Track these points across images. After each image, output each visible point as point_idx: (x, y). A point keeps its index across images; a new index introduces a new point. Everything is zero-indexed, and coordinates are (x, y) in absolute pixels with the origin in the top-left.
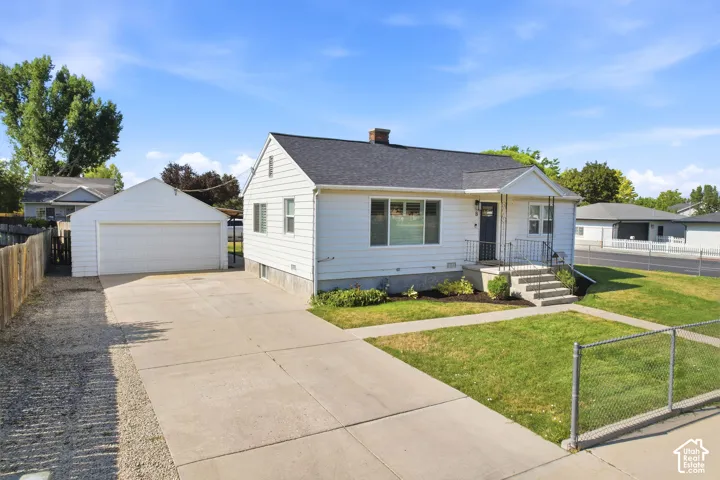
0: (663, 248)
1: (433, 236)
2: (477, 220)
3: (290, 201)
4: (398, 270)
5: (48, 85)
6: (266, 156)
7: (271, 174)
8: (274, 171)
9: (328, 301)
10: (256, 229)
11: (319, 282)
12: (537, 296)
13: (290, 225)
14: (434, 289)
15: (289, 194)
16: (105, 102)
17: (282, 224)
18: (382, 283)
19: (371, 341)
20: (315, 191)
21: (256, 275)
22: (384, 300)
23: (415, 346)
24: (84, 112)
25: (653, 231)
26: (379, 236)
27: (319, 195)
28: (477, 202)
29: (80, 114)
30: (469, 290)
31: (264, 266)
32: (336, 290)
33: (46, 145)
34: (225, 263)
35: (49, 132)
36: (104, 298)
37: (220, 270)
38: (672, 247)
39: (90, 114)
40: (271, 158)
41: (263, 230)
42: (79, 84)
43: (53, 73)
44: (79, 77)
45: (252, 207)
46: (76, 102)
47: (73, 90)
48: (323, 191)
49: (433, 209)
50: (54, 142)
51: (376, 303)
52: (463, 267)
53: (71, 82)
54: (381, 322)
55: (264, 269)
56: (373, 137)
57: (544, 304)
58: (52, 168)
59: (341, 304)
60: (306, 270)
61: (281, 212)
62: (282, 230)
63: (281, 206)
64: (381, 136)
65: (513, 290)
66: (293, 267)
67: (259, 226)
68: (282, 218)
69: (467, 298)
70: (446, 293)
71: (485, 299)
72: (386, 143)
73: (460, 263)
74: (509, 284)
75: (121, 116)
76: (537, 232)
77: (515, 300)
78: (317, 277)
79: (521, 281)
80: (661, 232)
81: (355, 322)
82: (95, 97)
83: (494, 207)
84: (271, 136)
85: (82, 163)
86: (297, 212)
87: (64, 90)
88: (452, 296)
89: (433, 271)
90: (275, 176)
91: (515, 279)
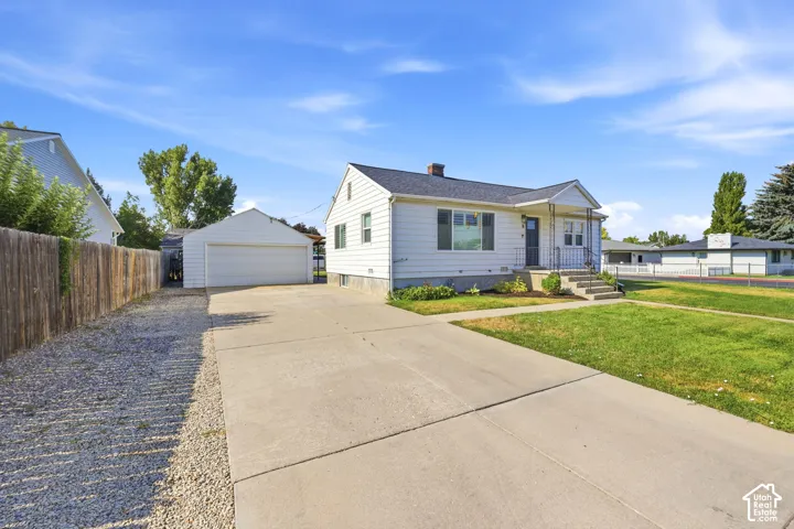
0: (646, 270)
1: (489, 244)
2: (524, 231)
3: (367, 215)
4: (461, 271)
5: (184, 165)
6: (346, 184)
7: (349, 198)
8: (353, 193)
9: (403, 297)
10: (337, 247)
11: (395, 280)
12: (587, 292)
13: (367, 236)
14: (493, 288)
15: (365, 210)
16: (224, 178)
17: (359, 237)
18: (449, 281)
19: (455, 323)
20: (390, 199)
21: (337, 284)
22: (453, 295)
23: (503, 326)
24: (210, 184)
25: (634, 259)
26: (445, 243)
27: (395, 203)
28: (523, 216)
29: (207, 185)
30: (523, 288)
31: (344, 276)
32: (409, 287)
33: (181, 207)
34: (311, 278)
35: (184, 198)
36: (208, 301)
37: (307, 283)
38: (650, 269)
39: (213, 185)
40: (349, 184)
41: (344, 246)
42: (207, 164)
43: (188, 157)
44: (207, 160)
45: (333, 230)
46: (204, 176)
47: (202, 167)
48: (399, 200)
49: (488, 221)
50: (186, 206)
51: (447, 297)
52: (514, 271)
53: (201, 163)
54: (457, 311)
55: (343, 278)
56: (431, 171)
57: (597, 298)
58: (185, 224)
59: (416, 298)
60: (383, 270)
61: (360, 226)
62: (360, 242)
63: (359, 221)
64: (438, 170)
65: (563, 286)
66: (371, 271)
67: (340, 243)
68: (359, 232)
69: (522, 295)
70: (504, 291)
71: (539, 295)
72: (442, 176)
73: (511, 267)
74: (559, 282)
75: (236, 187)
76: (570, 244)
77: (567, 295)
78: (393, 276)
79: (571, 280)
80: (640, 259)
81: (433, 310)
82: (217, 173)
83: (537, 221)
84: (350, 166)
85: (206, 221)
86: (373, 223)
87: (196, 168)
88: (509, 293)
89: (489, 274)
90: (352, 198)
91: (564, 279)
